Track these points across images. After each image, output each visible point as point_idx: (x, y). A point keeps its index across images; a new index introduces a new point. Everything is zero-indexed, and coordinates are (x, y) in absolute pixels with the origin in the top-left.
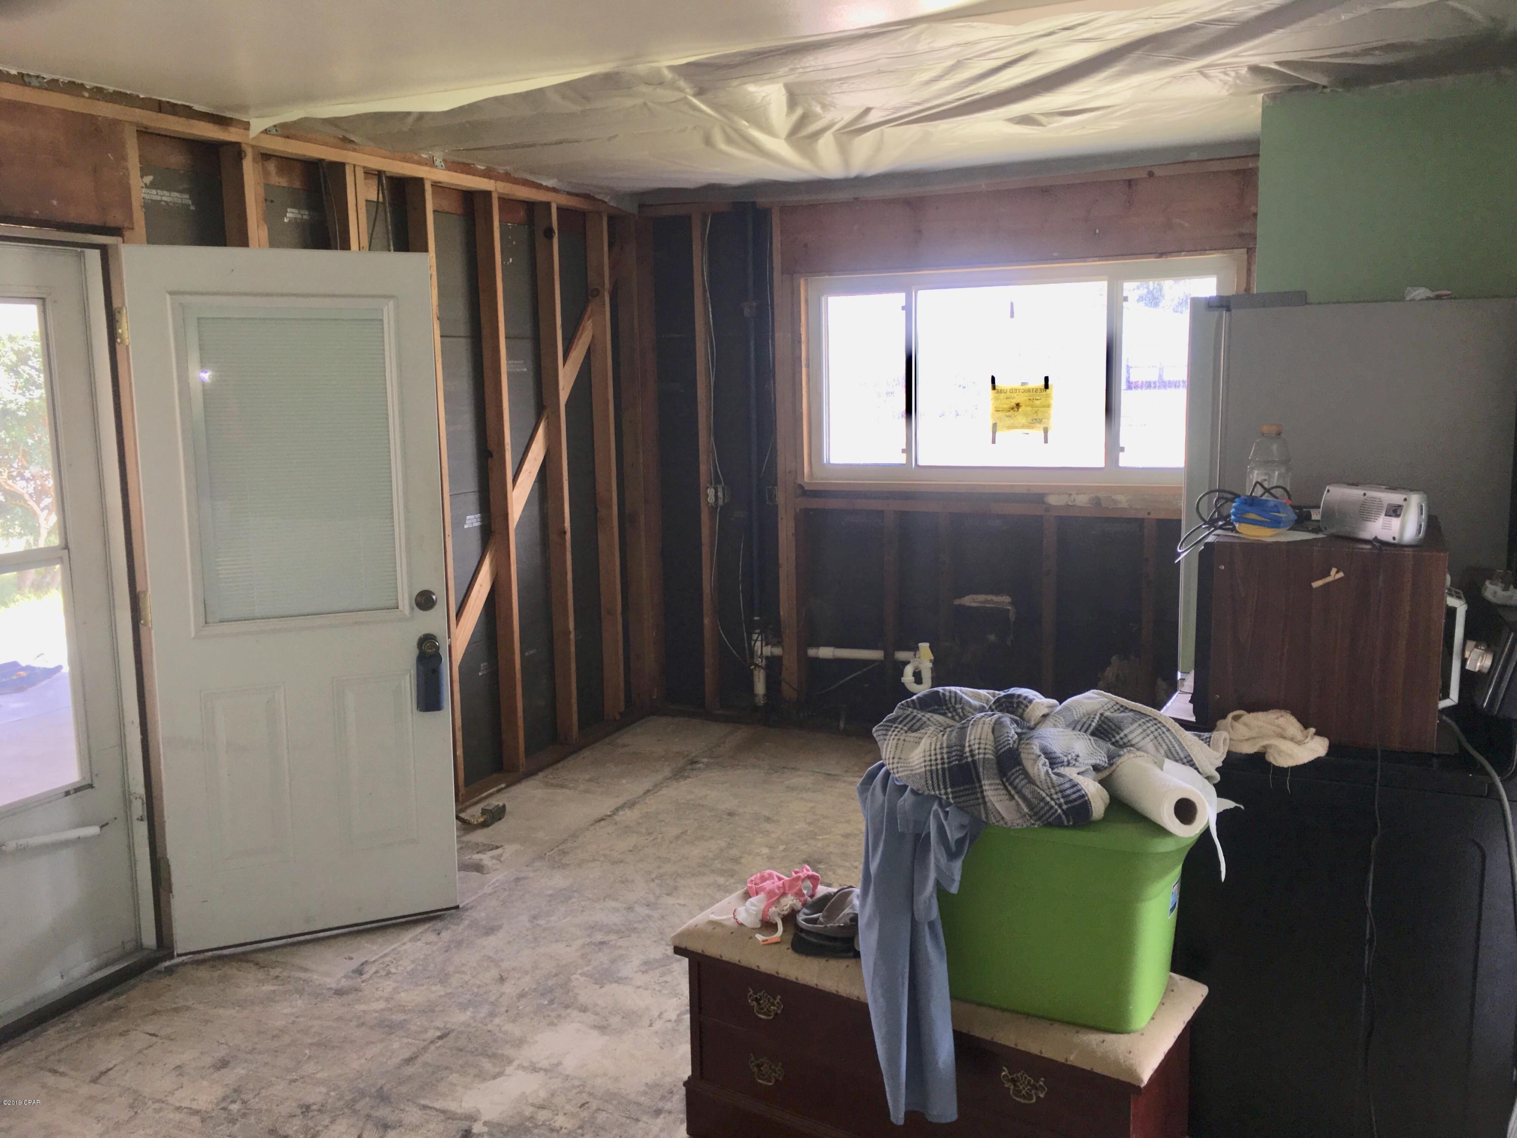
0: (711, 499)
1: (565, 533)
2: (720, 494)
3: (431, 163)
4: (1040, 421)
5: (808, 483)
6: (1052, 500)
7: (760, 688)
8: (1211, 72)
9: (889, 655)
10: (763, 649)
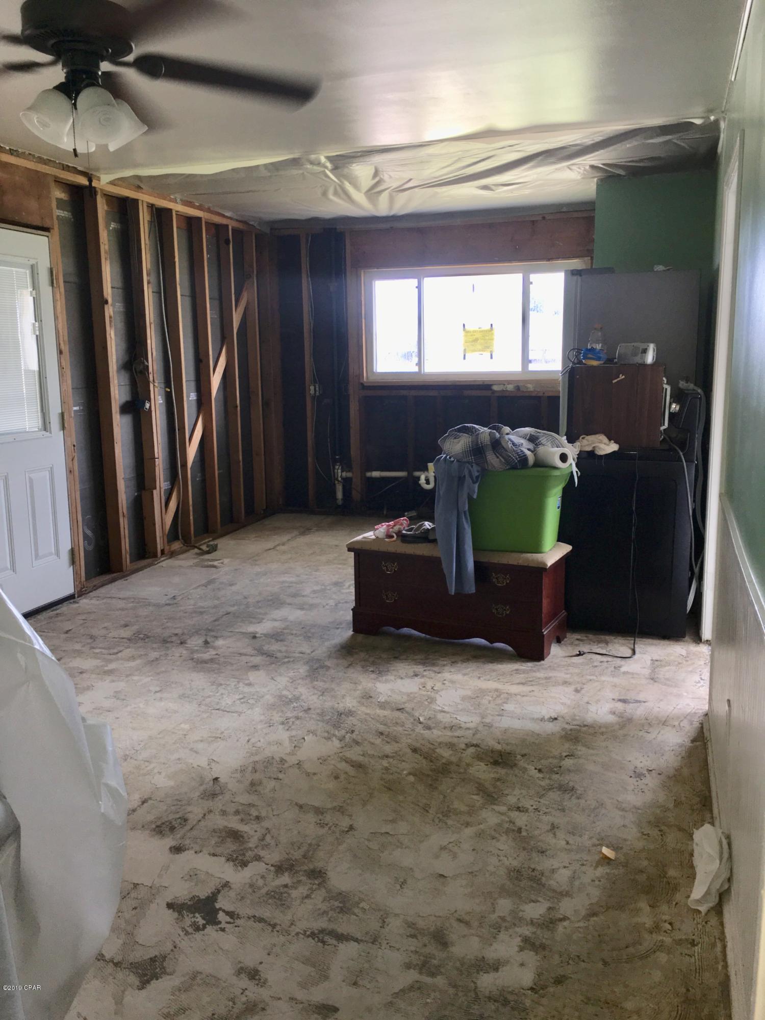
0: (312, 392)
1: (237, 407)
2: (317, 389)
3: (175, 201)
4: (488, 347)
5: (366, 382)
6: (495, 388)
7: (340, 495)
8: (574, 167)
9: (410, 474)
10: (340, 473)
